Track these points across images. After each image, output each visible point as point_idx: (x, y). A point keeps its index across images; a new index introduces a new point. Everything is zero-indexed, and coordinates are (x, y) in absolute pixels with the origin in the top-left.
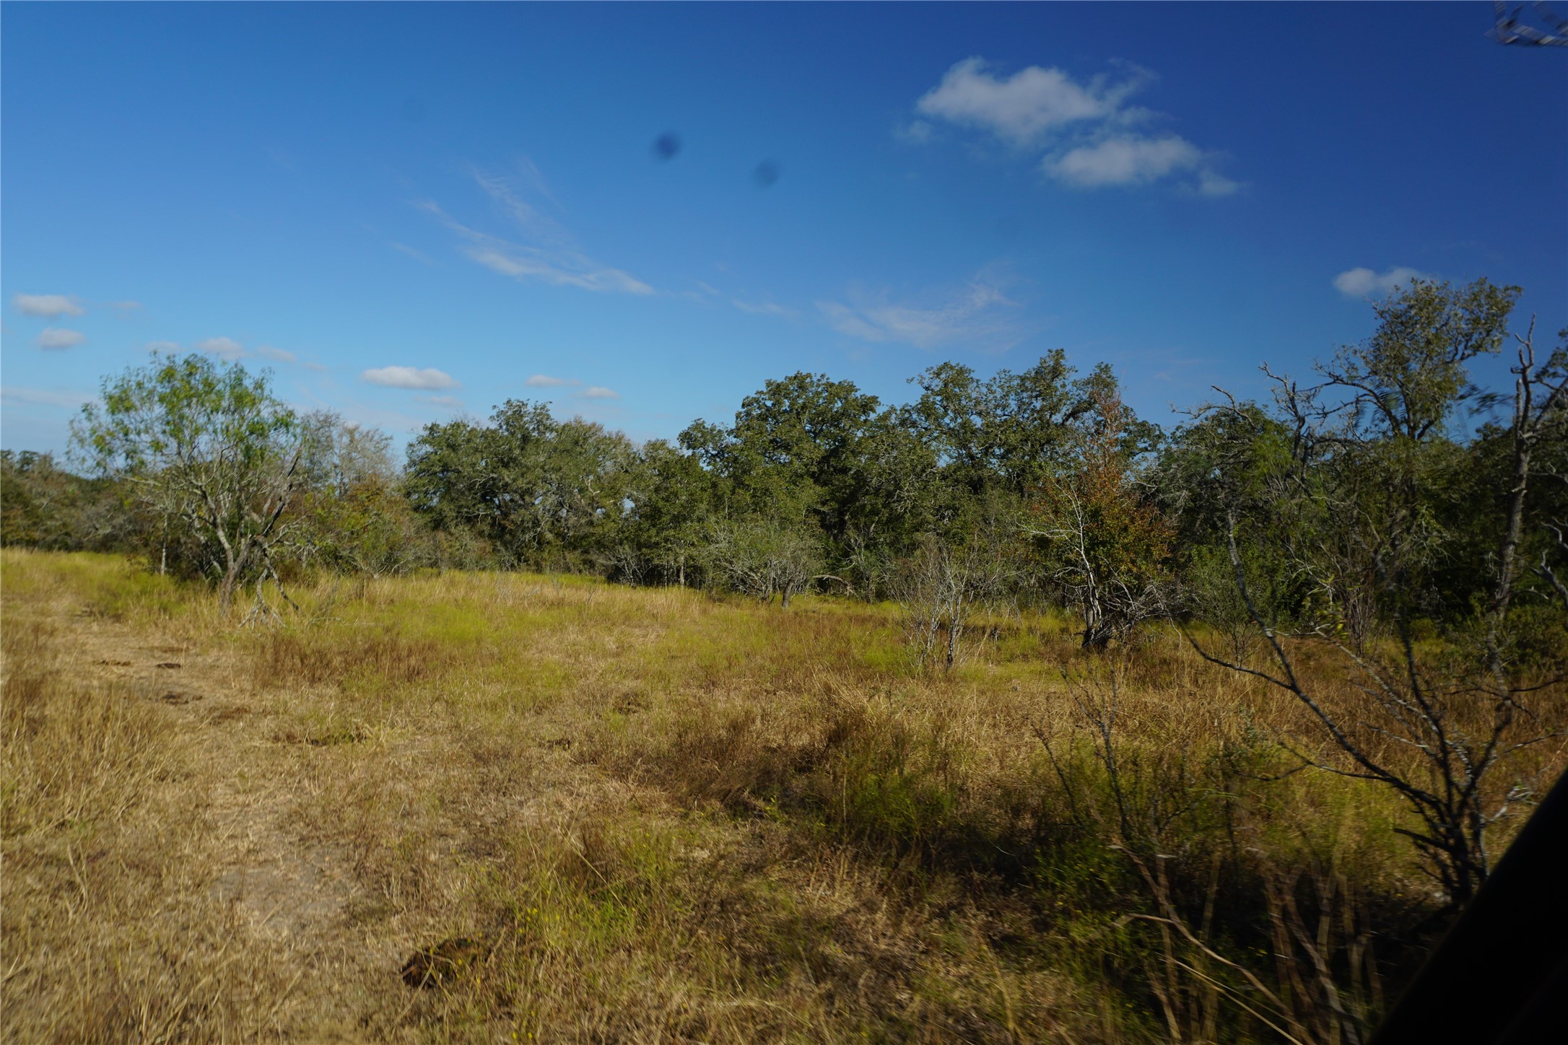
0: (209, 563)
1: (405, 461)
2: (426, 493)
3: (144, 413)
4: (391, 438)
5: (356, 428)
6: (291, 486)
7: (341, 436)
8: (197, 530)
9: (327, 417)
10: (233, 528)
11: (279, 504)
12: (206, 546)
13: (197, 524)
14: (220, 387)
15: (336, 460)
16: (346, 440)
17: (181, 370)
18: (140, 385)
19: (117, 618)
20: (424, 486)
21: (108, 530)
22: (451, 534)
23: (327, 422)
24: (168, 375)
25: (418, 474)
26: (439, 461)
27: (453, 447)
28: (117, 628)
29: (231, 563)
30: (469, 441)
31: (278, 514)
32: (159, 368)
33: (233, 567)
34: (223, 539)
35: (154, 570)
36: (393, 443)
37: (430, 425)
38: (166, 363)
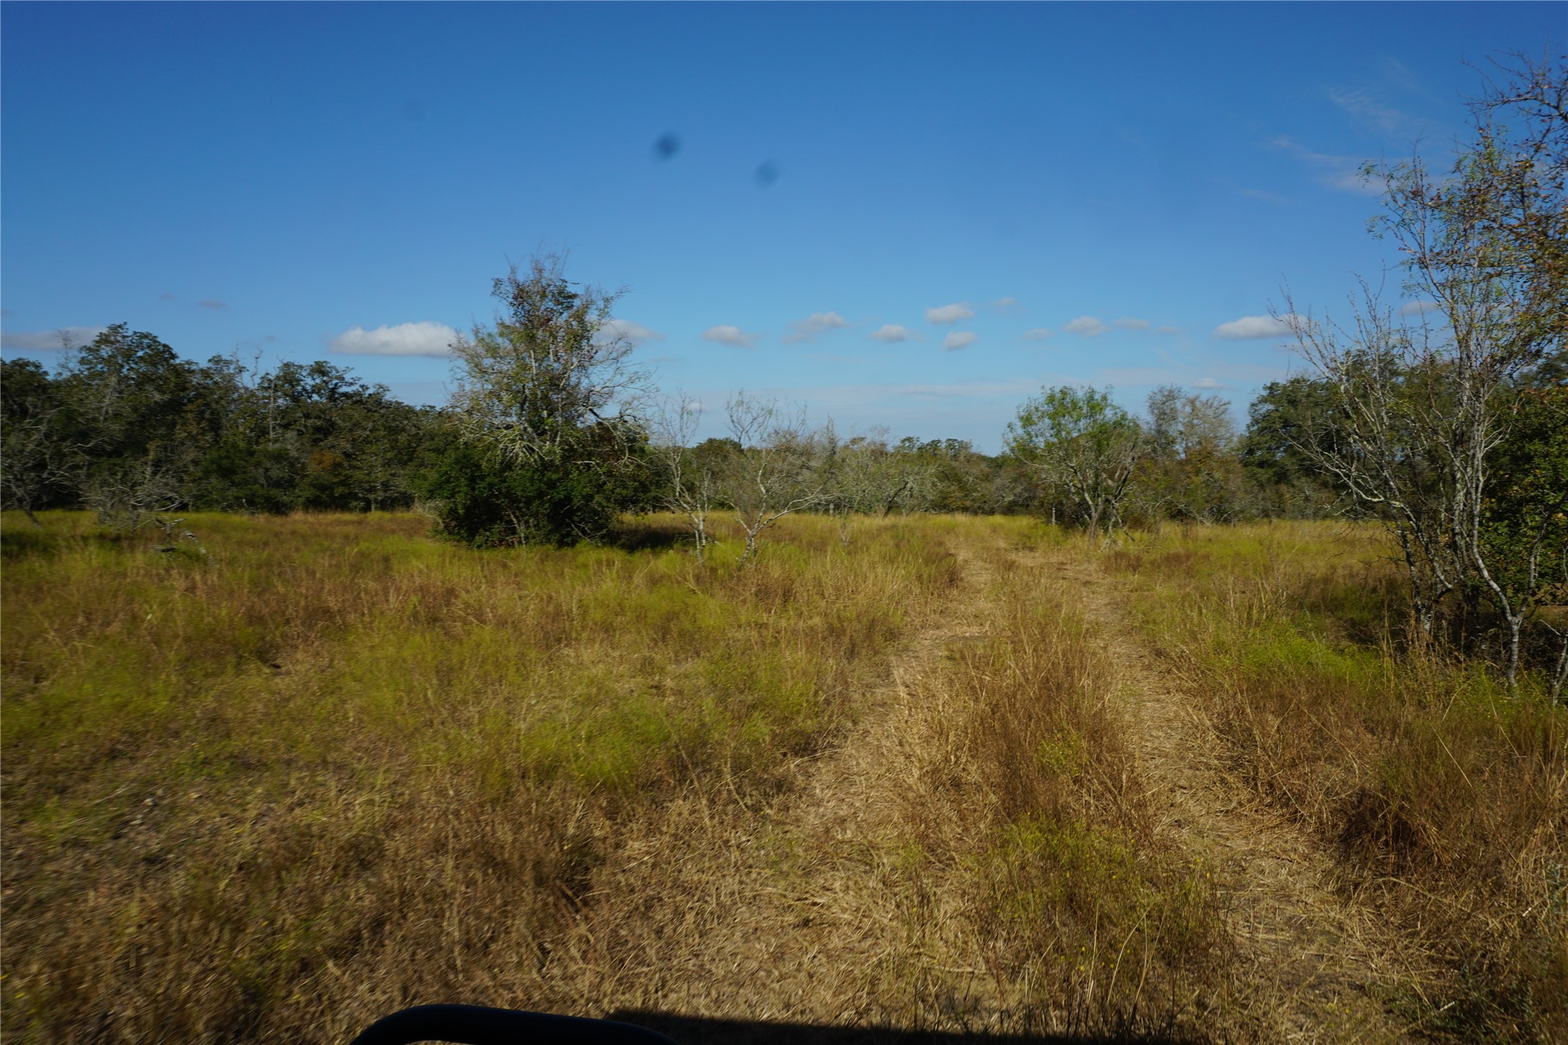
0: (1082, 516)
1: (1248, 420)
2: (1269, 448)
3: (1040, 425)
4: (1229, 403)
5: (1197, 398)
6: (1133, 459)
7: (1184, 406)
8: (1074, 494)
9: (1171, 392)
10: (1094, 490)
11: (1126, 472)
12: (1079, 504)
13: (1073, 490)
14: (1081, 404)
15: (1181, 428)
16: (1188, 409)
17: (1059, 395)
18: (1037, 409)
19: (1031, 549)
20: (1266, 442)
21: (1012, 498)
22: (1293, 486)
23: (1171, 396)
24: (1051, 399)
25: (1261, 431)
26: (1280, 418)
27: (1293, 402)
28: (1032, 554)
29: (1093, 514)
30: (1309, 395)
31: (1125, 480)
32: (1046, 396)
33: (1095, 516)
34: (1088, 499)
35: (1048, 522)
36: (1232, 408)
37: (1269, 385)
38: (1049, 392)
